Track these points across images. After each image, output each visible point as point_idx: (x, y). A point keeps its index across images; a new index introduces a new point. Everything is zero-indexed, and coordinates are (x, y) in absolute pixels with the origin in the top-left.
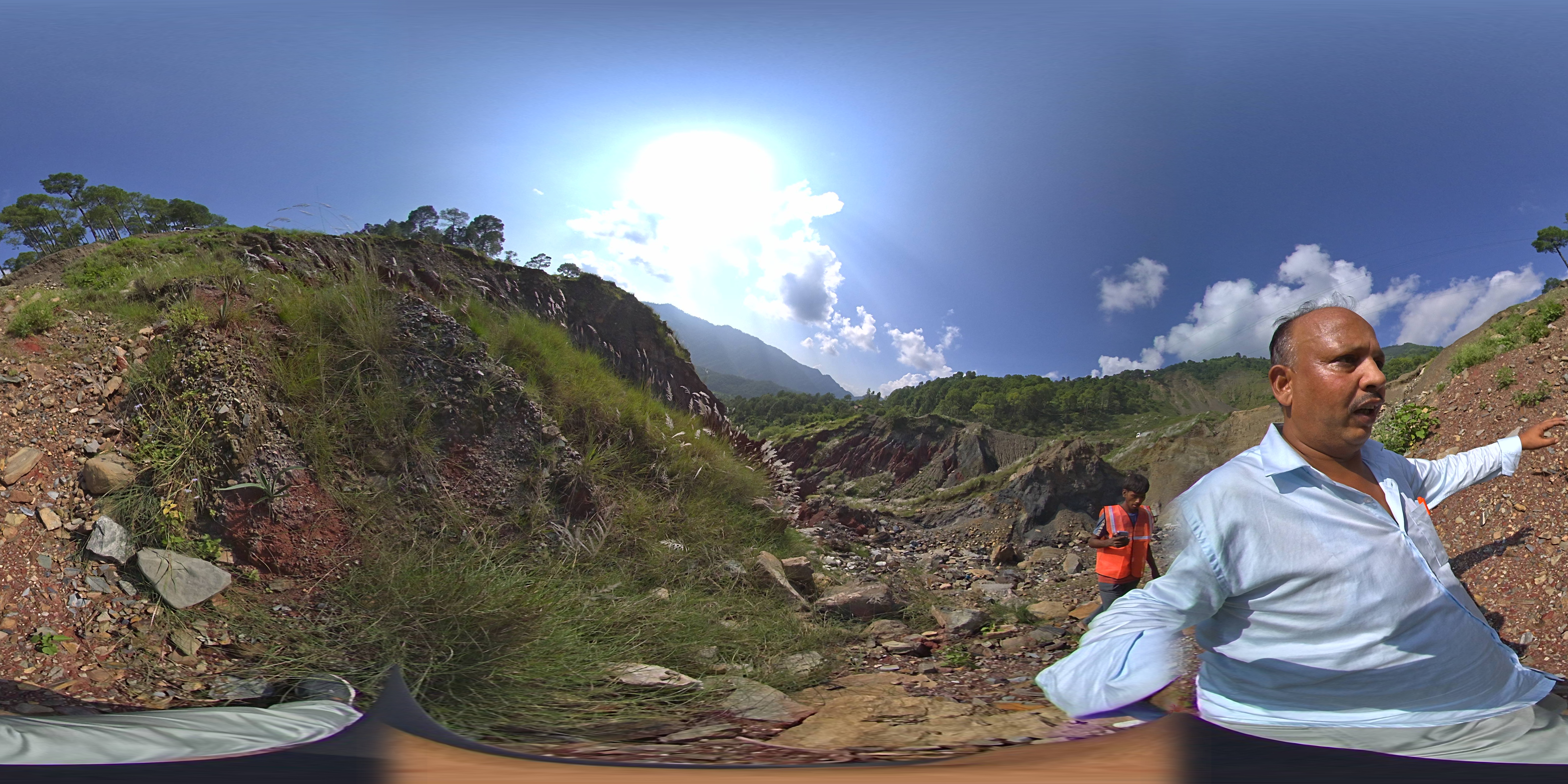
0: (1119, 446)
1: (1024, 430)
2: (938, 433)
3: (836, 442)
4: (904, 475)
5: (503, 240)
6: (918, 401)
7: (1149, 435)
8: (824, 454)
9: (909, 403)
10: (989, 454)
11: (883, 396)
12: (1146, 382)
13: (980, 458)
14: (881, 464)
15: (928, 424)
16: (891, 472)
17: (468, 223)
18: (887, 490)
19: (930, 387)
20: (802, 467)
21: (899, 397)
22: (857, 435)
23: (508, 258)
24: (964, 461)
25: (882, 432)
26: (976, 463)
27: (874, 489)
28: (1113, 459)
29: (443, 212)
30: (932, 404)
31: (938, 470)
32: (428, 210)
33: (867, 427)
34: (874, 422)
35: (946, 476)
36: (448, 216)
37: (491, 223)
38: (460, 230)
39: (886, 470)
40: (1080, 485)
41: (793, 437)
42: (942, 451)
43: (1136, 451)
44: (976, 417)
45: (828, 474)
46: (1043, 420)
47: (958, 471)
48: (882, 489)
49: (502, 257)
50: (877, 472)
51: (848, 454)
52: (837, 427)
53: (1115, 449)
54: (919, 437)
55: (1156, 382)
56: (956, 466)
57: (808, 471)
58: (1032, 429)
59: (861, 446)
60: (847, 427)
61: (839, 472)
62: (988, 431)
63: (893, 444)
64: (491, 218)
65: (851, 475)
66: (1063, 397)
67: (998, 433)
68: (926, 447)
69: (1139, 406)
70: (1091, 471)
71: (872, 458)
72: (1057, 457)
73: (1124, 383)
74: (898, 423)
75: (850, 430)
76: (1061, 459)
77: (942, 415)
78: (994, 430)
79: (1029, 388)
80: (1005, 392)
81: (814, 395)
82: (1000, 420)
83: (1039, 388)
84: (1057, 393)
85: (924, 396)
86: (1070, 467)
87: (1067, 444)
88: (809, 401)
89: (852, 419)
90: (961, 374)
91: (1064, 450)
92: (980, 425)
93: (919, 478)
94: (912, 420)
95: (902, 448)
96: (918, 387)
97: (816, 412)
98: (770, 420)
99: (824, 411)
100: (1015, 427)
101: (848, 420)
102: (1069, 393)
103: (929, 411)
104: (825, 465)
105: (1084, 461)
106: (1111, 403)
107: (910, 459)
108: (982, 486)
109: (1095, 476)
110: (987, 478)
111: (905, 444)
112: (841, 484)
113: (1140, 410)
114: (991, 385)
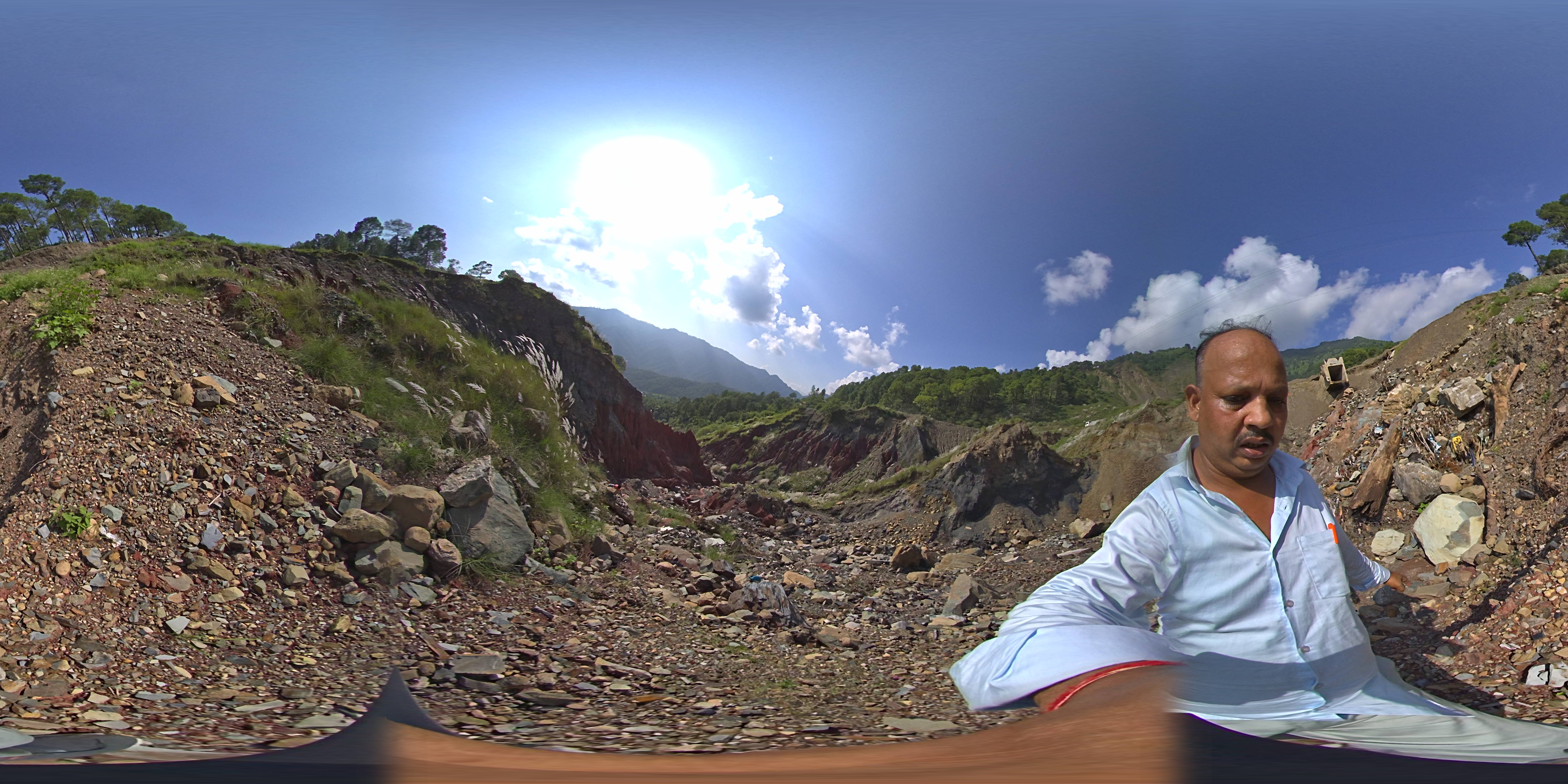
0: (1067, 436)
1: (969, 421)
2: (878, 425)
3: (772, 436)
4: (840, 470)
5: (445, 249)
6: (862, 396)
7: (1098, 423)
8: (759, 448)
9: (853, 398)
10: (930, 444)
11: (828, 393)
12: (1095, 374)
13: (921, 450)
14: (817, 458)
15: (867, 417)
16: (828, 465)
17: (412, 233)
18: (823, 485)
19: (874, 381)
20: (738, 463)
21: (843, 393)
22: (794, 429)
23: (451, 266)
24: (904, 453)
25: (820, 426)
26: (916, 456)
27: (809, 483)
28: (1061, 449)
29: (387, 223)
30: (876, 399)
31: (876, 464)
32: (373, 222)
33: (804, 421)
34: (812, 415)
35: (884, 470)
36: (393, 227)
37: (434, 233)
38: (405, 240)
39: (823, 464)
40: (1020, 475)
41: (729, 432)
42: (881, 444)
43: (1084, 440)
44: (920, 409)
45: (763, 468)
46: (988, 411)
47: (898, 463)
48: (817, 483)
49: (445, 265)
50: (813, 465)
51: (784, 448)
52: (773, 421)
53: (1063, 438)
54: (858, 430)
55: (1105, 374)
56: (896, 459)
57: (743, 466)
58: (977, 420)
59: (797, 440)
60: (784, 421)
61: (774, 466)
62: (930, 422)
63: (830, 437)
64: (433, 227)
65: (786, 470)
66: (1009, 387)
67: (940, 425)
68: (865, 440)
69: (1088, 397)
70: (1034, 459)
71: (808, 451)
72: (994, 443)
73: (1072, 374)
74: (837, 416)
75: (787, 424)
76: (998, 446)
77: (883, 408)
78: (937, 421)
79: (974, 378)
80: (949, 384)
81: (758, 393)
82: (944, 412)
83: (984, 379)
84: (1004, 384)
85: (868, 390)
86: (1009, 454)
87: (1006, 428)
88: (753, 400)
89: (789, 413)
90: (906, 368)
91: (1002, 436)
92: (922, 417)
93: (856, 472)
94: (852, 413)
95: (839, 442)
96: (863, 383)
97: (760, 410)
98: (713, 420)
99: (765, 408)
100: (959, 419)
101: (785, 415)
102: (1015, 383)
103: (872, 403)
104: (760, 460)
105: (1026, 448)
106: (1059, 394)
107: (847, 452)
108: (914, 476)
109: (1038, 464)
110: (920, 468)
111: (843, 437)
112: (775, 478)
113: (1089, 401)
114: (934, 377)
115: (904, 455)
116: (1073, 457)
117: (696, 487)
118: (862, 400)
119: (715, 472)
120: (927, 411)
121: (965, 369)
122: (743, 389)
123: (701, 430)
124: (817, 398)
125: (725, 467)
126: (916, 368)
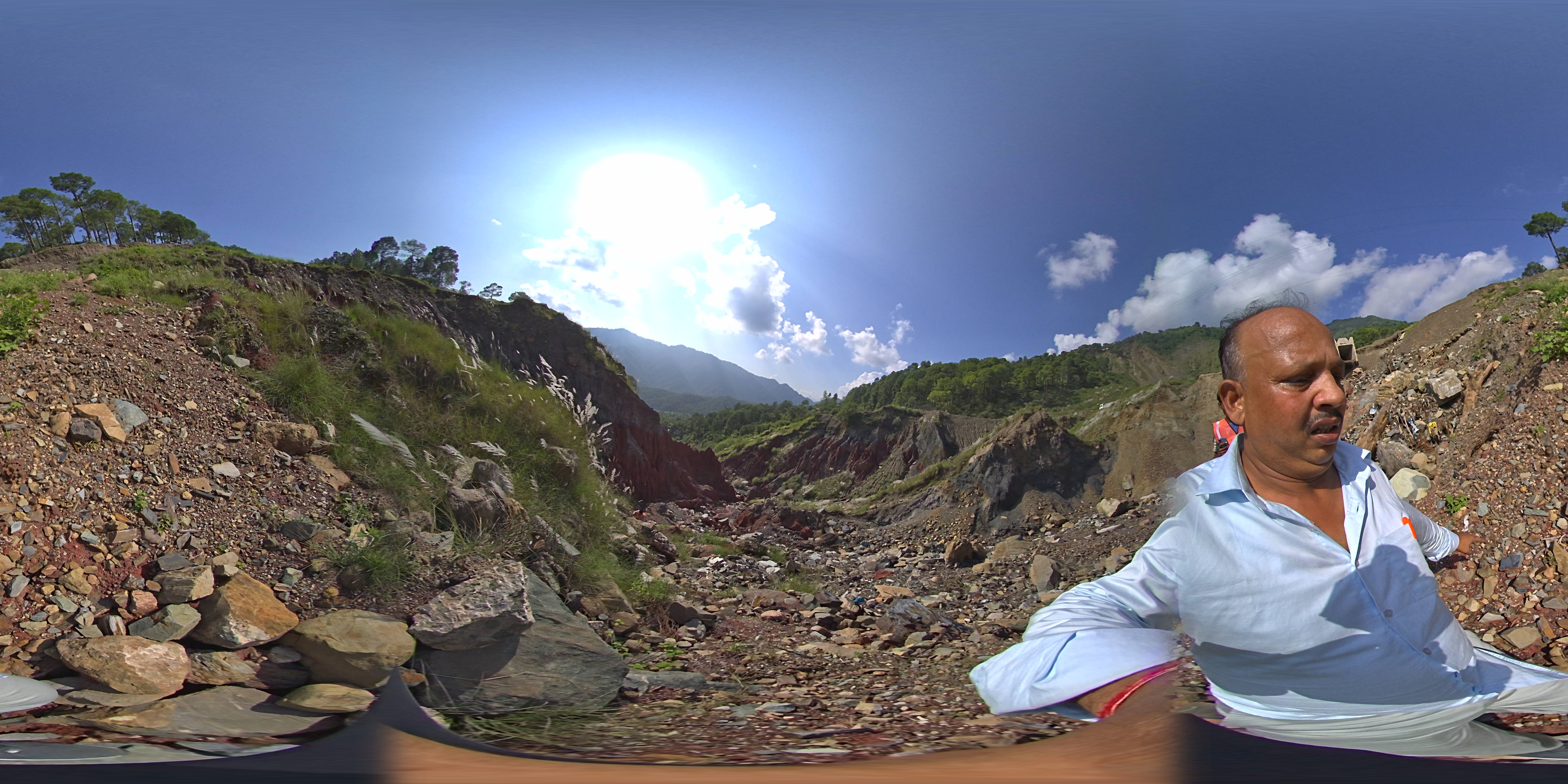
0: (1083, 419)
1: (985, 413)
2: (895, 425)
3: (791, 446)
4: (864, 473)
6: (875, 397)
7: (1111, 406)
8: (779, 459)
9: (866, 400)
10: (950, 440)
11: (840, 397)
12: (1104, 355)
13: (941, 446)
14: (839, 464)
15: (884, 417)
16: (850, 470)
18: (848, 490)
19: (885, 381)
20: (759, 476)
21: (856, 397)
22: (812, 437)
23: (463, 287)
24: (924, 450)
25: (837, 431)
26: (937, 451)
27: (834, 490)
28: (1079, 431)
30: (889, 398)
31: (898, 464)
33: (822, 427)
34: (829, 421)
35: (907, 469)
39: (845, 470)
40: (1045, 461)
41: (747, 446)
42: (901, 443)
43: (1101, 422)
44: (934, 405)
45: (785, 479)
46: (1002, 401)
47: (920, 461)
48: (842, 489)
50: (835, 472)
51: (804, 457)
52: (790, 431)
53: (1080, 421)
54: (876, 431)
55: (1114, 355)
56: (917, 457)
57: (765, 479)
58: (993, 411)
59: (817, 448)
60: (801, 429)
61: (796, 476)
62: (946, 417)
63: (849, 442)
65: (809, 479)
66: (1021, 375)
67: (958, 419)
68: (885, 442)
69: (1099, 380)
70: (1056, 444)
71: (829, 458)
72: (1017, 433)
73: (1082, 357)
74: (854, 420)
75: (804, 433)
76: (1022, 435)
77: (898, 407)
78: (953, 416)
79: (984, 370)
80: (961, 377)
81: (771, 404)
82: (959, 406)
83: (995, 369)
84: (1015, 373)
85: (880, 391)
86: (1033, 442)
87: (1027, 417)
88: (766, 411)
89: (805, 421)
90: (915, 365)
91: (1024, 425)
92: (938, 412)
93: (880, 474)
94: (868, 415)
95: (859, 445)
96: (874, 384)
97: (774, 420)
98: (728, 434)
99: (779, 418)
100: (974, 411)
101: (801, 423)
102: (1027, 371)
103: (885, 404)
104: (781, 471)
105: (1048, 434)
106: (1070, 378)
107: (868, 455)
108: (941, 473)
109: (1061, 449)
110: (946, 464)
111: (862, 440)
112: (799, 488)
113: (1101, 384)
114: (946, 372)
115: (925, 452)
116: (1092, 440)
117: (721, 505)
118: (875, 401)
119: (737, 487)
120: (942, 406)
121: (975, 361)
122: (755, 401)
123: (717, 446)
124: (830, 403)
125: (746, 482)
126: (926, 365)
